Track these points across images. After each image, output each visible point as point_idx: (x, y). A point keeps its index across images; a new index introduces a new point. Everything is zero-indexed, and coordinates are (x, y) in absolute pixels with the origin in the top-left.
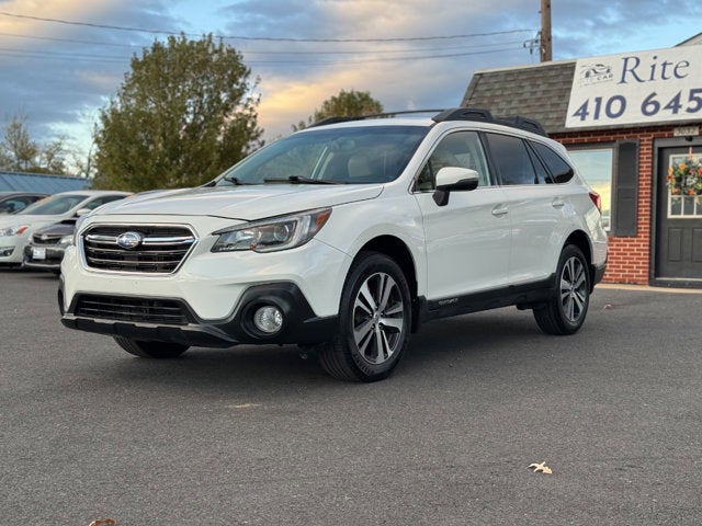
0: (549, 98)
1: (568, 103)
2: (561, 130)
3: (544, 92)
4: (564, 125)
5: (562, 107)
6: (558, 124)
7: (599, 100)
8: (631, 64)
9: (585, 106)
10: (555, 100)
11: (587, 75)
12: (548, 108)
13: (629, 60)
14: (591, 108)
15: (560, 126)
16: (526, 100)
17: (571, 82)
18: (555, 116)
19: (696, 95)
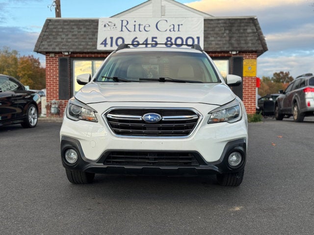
0: (87, 35)
1: (97, 38)
2: (95, 51)
3: (85, 32)
4: (96, 48)
5: (95, 40)
6: (93, 48)
7: (112, 38)
8: (125, 23)
9: (105, 40)
10: (91, 36)
11: (105, 26)
12: (88, 40)
13: (123, 22)
14: (109, 41)
15: (94, 49)
16: (76, 35)
17: (97, 29)
18: (91, 44)
19: (154, 39)
